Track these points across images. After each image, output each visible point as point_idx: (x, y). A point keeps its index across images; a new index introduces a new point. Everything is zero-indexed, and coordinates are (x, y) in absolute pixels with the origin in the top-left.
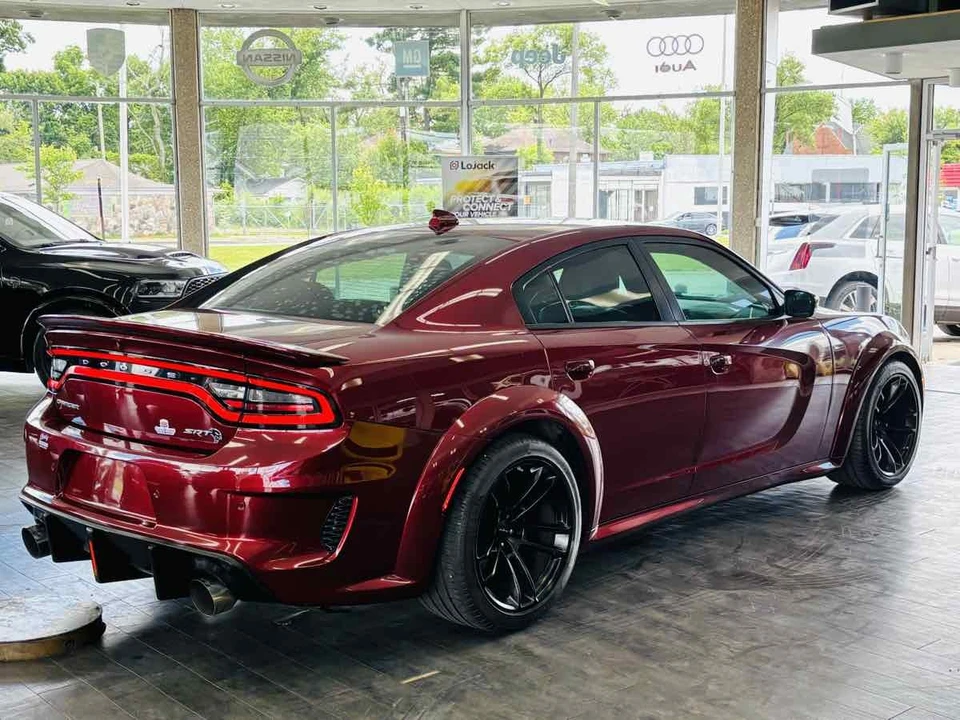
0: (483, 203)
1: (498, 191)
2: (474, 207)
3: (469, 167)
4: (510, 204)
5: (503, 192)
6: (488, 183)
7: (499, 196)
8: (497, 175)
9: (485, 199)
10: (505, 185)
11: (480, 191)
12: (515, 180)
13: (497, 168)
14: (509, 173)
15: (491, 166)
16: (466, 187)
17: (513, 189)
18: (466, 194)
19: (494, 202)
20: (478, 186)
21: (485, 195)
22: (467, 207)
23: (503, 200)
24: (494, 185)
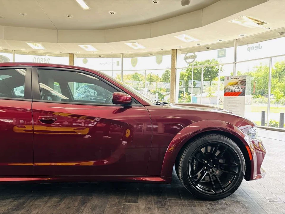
0: (235, 88)
1: (240, 85)
2: (233, 89)
3: (232, 79)
4: (243, 88)
5: (241, 85)
6: (237, 83)
7: (240, 86)
8: (240, 80)
9: (236, 87)
10: (242, 83)
11: (235, 85)
12: (245, 82)
13: (240, 79)
14: (244, 80)
15: (238, 78)
16: (231, 84)
17: (244, 84)
18: (231, 86)
19: (239, 88)
20: (234, 84)
21: (236, 86)
22: (231, 89)
23: (241, 87)
24: (239, 83)
